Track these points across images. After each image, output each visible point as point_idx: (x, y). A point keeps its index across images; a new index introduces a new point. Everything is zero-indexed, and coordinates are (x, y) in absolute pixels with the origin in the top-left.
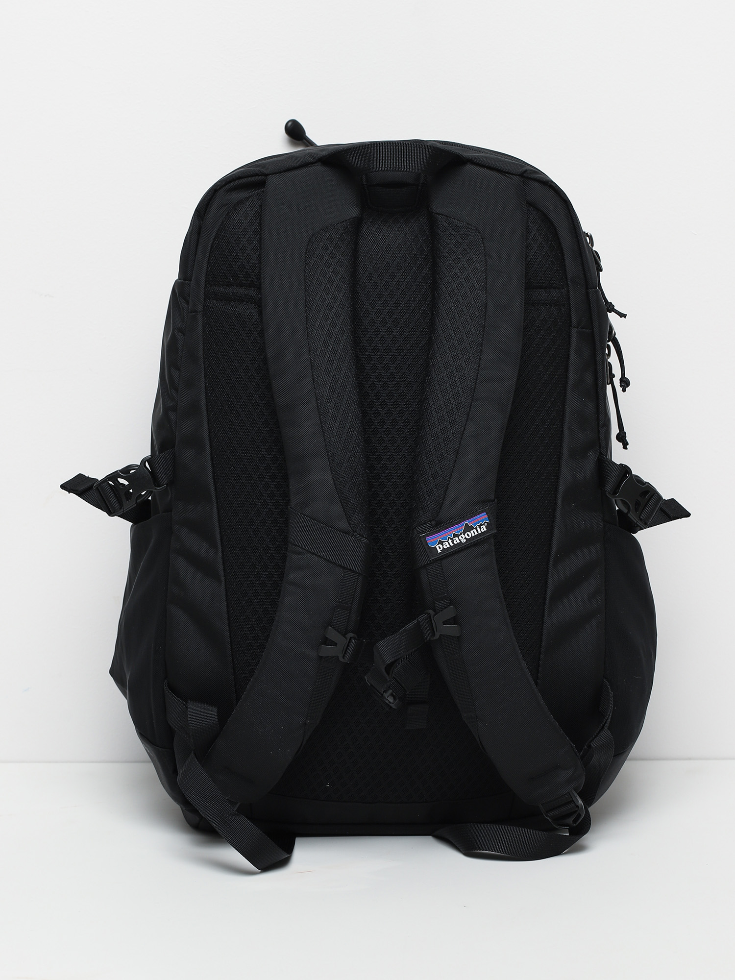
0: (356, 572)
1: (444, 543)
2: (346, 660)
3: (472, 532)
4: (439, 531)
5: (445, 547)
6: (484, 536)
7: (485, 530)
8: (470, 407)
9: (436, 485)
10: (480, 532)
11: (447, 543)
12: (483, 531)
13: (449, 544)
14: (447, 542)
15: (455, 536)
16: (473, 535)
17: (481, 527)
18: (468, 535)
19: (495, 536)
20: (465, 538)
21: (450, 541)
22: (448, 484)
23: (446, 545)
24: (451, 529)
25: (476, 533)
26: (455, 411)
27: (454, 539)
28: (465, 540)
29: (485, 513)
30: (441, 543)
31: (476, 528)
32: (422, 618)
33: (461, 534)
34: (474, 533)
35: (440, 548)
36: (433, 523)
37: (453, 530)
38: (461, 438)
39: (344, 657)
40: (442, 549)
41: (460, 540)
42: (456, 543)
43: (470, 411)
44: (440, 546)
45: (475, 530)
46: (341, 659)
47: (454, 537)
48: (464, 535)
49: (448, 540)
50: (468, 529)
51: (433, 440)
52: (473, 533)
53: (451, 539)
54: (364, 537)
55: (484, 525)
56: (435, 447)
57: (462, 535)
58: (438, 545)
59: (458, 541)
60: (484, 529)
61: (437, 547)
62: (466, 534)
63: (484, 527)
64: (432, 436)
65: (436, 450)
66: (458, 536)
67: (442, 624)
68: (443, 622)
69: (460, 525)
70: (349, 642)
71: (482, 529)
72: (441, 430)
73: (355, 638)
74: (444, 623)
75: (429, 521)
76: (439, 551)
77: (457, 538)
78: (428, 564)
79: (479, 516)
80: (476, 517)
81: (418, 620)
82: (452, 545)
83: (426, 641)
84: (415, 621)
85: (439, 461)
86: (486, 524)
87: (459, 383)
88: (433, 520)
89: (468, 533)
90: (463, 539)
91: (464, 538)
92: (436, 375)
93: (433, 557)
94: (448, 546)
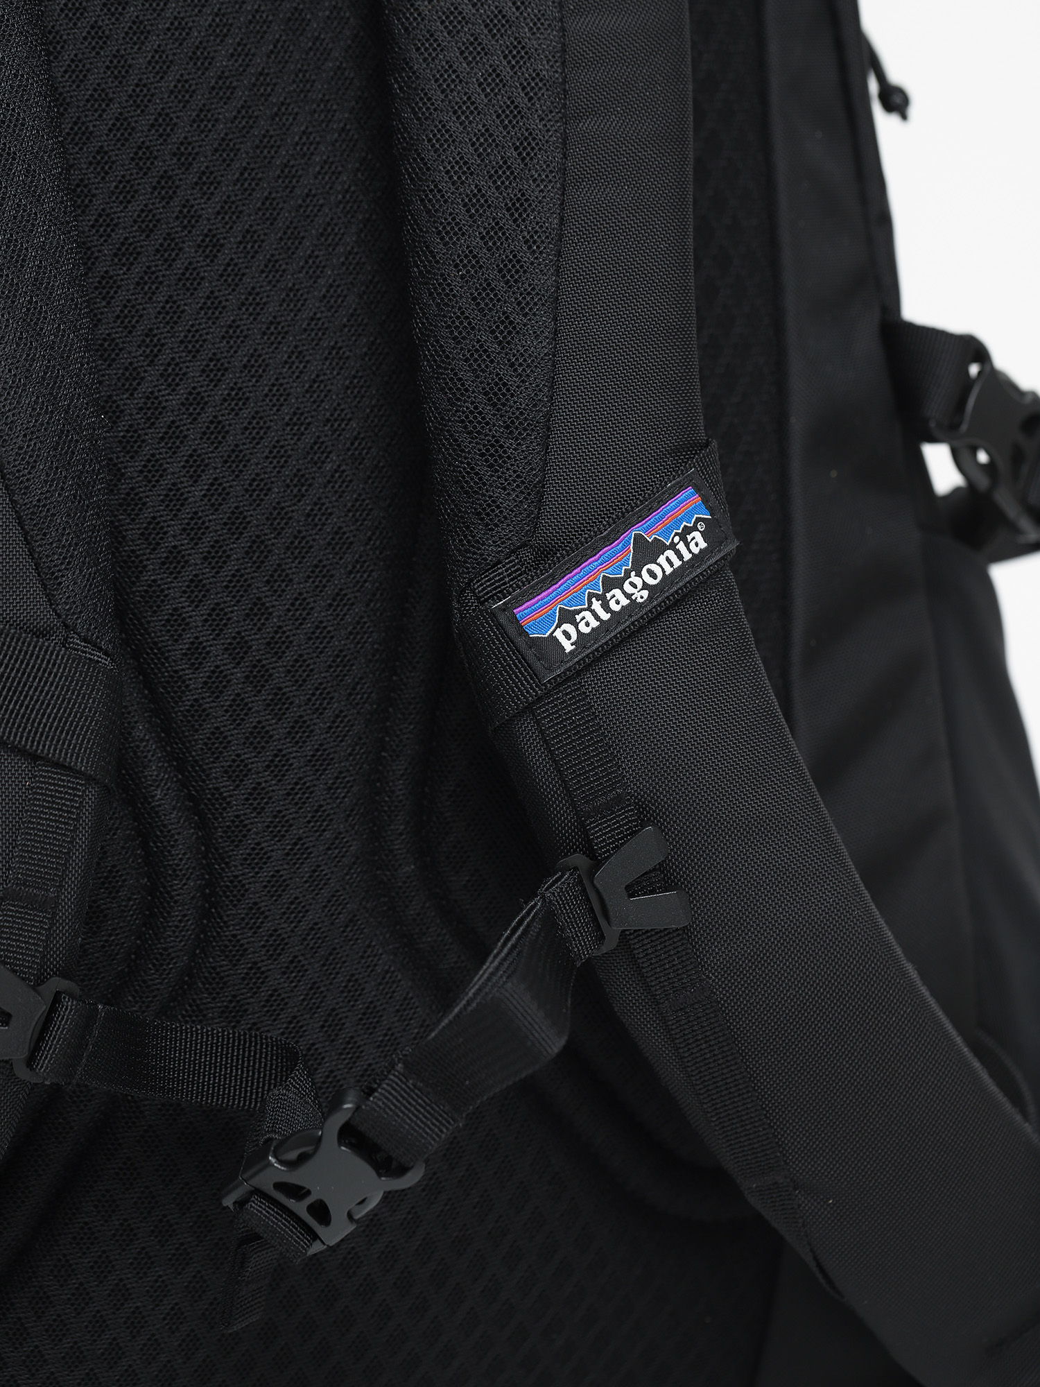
0: (78, 774)
1: (578, 618)
2: (45, 1072)
3: (662, 560)
4: (553, 580)
5: (585, 630)
6: (704, 567)
7: (703, 545)
8: (564, 143)
9: (507, 427)
10: (687, 556)
11: (587, 614)
12: (696, 550)
13: (597, 617)
14: (589, 609)
15: (610, 584)
16: (669, 570)
17: (689, 538)
18: (652, 574)
19: (736, 561)
20: (645, 586)
21: (596, 605)
22: (548, 416)
23: (588, 623)
24: (591, 564)
25: (677, 563)
26: (517, 165)
27: (608, 595)
28: (645, 593)
29: (690, 490)
30: (568, 617)
31: (673, 546)
32: (556, 888)
33: (627, 575)
34: (671, 564)
35: (567, 635)
36: (526, 554)
37: (595, 569)
38: (559, 254)
39: (30, 1061)
40: (574, 637)
41: (628, 596)
42: (616, 608)
43: (565, 157)
44: (568, 627)
45: (670, 553)
46: (22, 1073)
47: (607, 590)
48: (639, 575)
49: (590, 603)
50: (647, 552)
51: (462, 277)
52: (666, 564)
53: (598, 598)
54: (100, 649)
55: (695, 528)
56: (474, 299)
57: (634, 579)
58: (559, 626)
59: (625, 602)
60: (698, 542)
61: (559, 634)
62: (644, 572)
63: (697, 535)
64: (456, 266)
65: (481, 310)
66: (618, 583)
67: (625, 894)
68: (627, 888)
69: (618, 545)
70: (52, 1009)
71: (692, 546)
72: (483, 238)
73: (72, 996)
74: (631, 890)
75: (513, 552)
76: (568, 646)
77: (617, 592)
78: (540, 699)
79: (672, 504)
80: (664, 509)
81: (543, 897)
82: (605, 616)
83: (578, 964)
84: (537, 903)
85: (500, 343)
86: (701, 526)
87: (506, 72)
88: (524, 545)
89: (653, 567)
90: (637, 589)
91: (640, 585)
92: (425, 60)
93: (550, 670)
94: (594, 624)
